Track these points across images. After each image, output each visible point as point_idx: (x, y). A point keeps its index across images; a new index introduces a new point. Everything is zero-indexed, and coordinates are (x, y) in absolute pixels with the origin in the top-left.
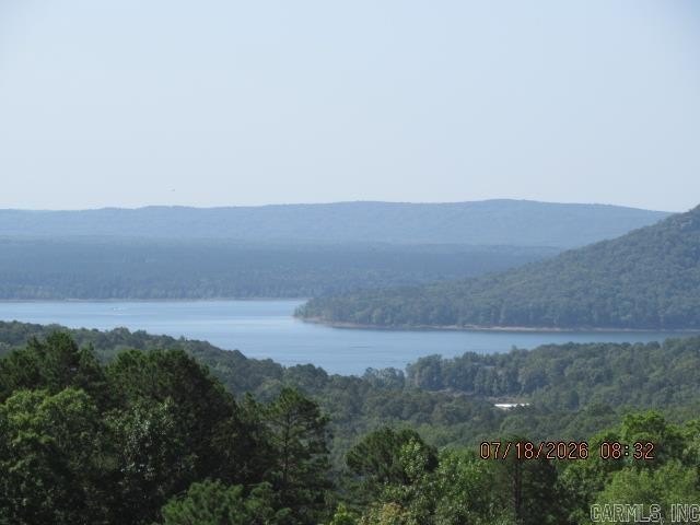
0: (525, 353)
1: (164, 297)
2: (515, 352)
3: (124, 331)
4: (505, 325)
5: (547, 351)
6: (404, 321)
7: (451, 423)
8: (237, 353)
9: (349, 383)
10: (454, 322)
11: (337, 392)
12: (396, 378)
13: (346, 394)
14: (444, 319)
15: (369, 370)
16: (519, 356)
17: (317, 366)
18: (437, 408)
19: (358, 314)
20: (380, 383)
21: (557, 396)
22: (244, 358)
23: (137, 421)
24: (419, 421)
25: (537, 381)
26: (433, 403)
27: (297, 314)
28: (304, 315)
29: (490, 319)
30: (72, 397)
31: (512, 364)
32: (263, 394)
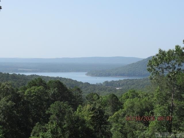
0: (121, 80)
1: (65, 72)
2: (120, 80)
3: (58, 77)
4: (118, 76)
5: (125, 80)
6: (102, 76)
7: (109, 91)
8: (76, 81)
9: (93, 85)
10: (110, 76)
11: (91, 87)
12: (101, 85)
13: (93, 87)
14: (109, 75)
15: (97, 83)
16: (120, 81)
17: (88, 83)
18: (107, 89)
19: (95, 74)
20: (98, 85)
21: (126, 87)
22: (77, 81)
23: (51, 92)
24: (104, 91)
25: (123, 85)
26: (106, 88)
27: (86, 74)
28: (87, 74)
29: (116, 75)
30: (41, 88)
31: (119, 82)
32: (80, 87)
